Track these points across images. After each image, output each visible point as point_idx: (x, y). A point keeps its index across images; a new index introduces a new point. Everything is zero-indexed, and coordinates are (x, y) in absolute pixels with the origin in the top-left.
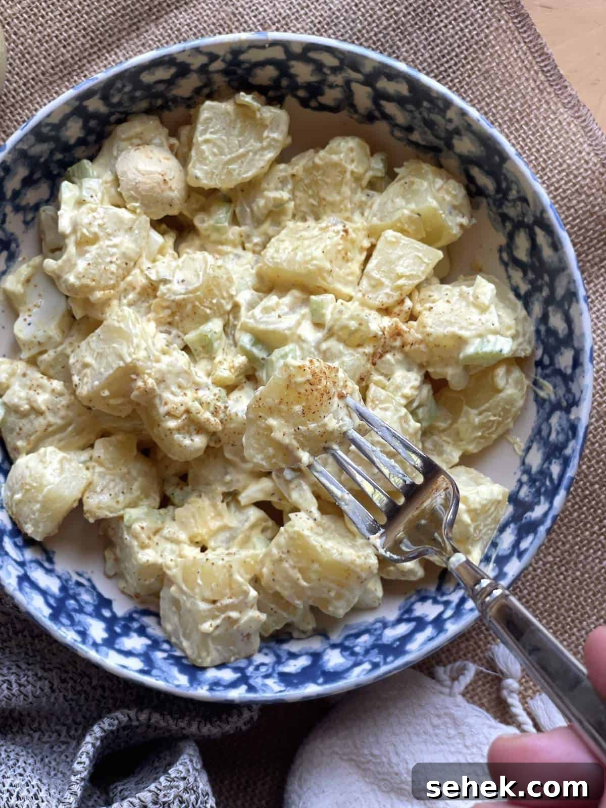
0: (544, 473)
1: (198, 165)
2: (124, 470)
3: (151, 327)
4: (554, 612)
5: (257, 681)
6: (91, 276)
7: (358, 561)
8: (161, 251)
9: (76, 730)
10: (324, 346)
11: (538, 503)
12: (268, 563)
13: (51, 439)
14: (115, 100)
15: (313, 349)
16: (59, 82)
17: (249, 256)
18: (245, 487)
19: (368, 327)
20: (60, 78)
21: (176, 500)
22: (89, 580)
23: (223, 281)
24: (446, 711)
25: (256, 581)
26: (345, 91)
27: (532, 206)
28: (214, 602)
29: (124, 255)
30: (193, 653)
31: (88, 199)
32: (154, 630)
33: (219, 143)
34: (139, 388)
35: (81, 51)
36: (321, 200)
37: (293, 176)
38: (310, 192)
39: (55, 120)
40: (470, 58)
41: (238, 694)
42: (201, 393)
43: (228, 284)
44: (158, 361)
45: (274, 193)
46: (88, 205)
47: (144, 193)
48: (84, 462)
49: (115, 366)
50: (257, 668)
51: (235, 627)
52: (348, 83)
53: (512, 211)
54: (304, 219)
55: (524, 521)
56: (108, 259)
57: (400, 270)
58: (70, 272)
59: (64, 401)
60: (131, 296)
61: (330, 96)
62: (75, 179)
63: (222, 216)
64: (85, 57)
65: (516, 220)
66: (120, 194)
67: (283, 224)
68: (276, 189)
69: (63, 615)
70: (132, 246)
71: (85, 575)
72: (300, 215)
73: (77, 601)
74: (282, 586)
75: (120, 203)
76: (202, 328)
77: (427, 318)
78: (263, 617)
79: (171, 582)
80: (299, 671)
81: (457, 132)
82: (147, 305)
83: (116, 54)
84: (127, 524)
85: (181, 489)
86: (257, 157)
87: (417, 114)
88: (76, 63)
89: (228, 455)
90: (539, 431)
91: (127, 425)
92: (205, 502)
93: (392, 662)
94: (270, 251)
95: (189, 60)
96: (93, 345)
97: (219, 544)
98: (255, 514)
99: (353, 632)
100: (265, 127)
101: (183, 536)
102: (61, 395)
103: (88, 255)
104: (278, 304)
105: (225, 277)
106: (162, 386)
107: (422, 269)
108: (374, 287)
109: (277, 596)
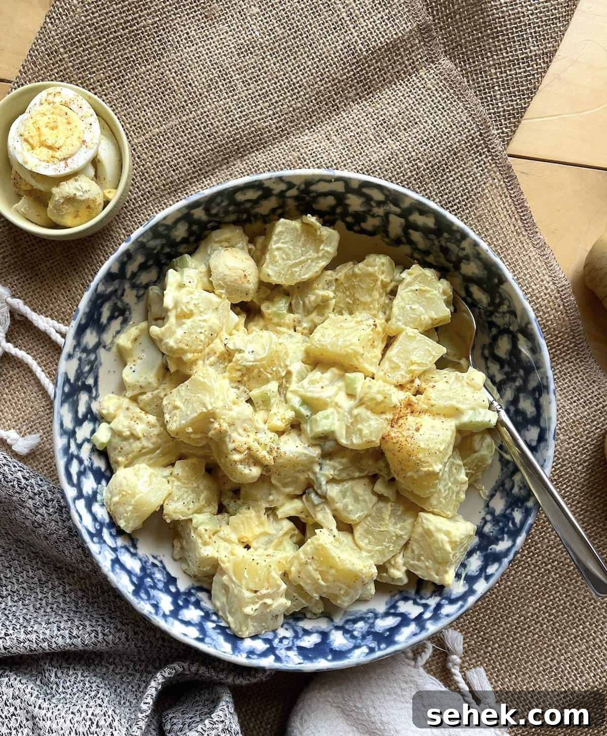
0: (506, 517)
1: (270, 266)
2: (195, 485)
3: (226, 383)
4: (488, 609)
5: (282, 653)
6: (185, 342)
7: (365, 571)
8: (236, 327)
9: (140, 666)
10: (356, 412)
11: (503, 539)
12: (296, 563)
13: (144, 458)
14: (214, 211)
15: (346, 414)
16: (167, 196)
17: (298, 337)
18: (282, 505)
19: (391, 400)
20: (169, 193)
21: (231, 510)
22: (161, 562)
23: (282, 354)
24: (412, 678)
25: (285, 575)
26: (383, 220)
27: (519, 319)
28: (256, 592)
29: (211, 328)
30: (236, 627)
31: (188, 284)
32: (206, 604)
33: (287, 250)
34: (215, 429)
35: (185, 175)
36: (356, 300)
37: (336, 280)
38: (348, 293)
39: (169, 222)
40: (469, 205)
41: (268, 662)
42: (259, 436)
43: (285, 357)
44: (230, 410)
45: (321, 292)
46: (187, 289)
47: (229, 283)
48: (165, 477)
49: (199, 411)
50: (281, 641)
51: (268, 610)
52: (387, 214)
53: (499, 320)
54: (341, 313)
55: (489, 551)
56: (199, 330)
57: (414, 358)
58: (170, 337)
59: (156, 431)
60: (213, 359)
61: (370, 223)
62: (179, 269)
63: (282, 305)
64: (188, 180)
65: (502, 327)
66: (211, 282)
67: (326, 315)
68: (323, 289)
69: (143, 591)
70: (217, 322)
71: (159, 558)
72: (338, 309)
73: (152, 578)
74: (305, 582)
75: (209, 289)
76: (263, 387)
77: (431, 393)
78: (289, 603)
79: (223, 572)
80: (312, 646)
81: (467, 258)
82: (223, 366)
83: (210, 179)
84: (195, 526)
85: (235, 502)
86: (314, 264)
87: (436, 242)
88: (181, 184)
89: (273, 481)
90: (503, 484)
91: (200, 453)
92: (252, 513)
93: (385, 649)
94: (317, 335)
95: (272, 186)
96: (183, 393)
97: (259, 545)
98: (287, 525)
99: (351, 617)
100: (322, 242)
101: (234, 537)
102: (154, 426)
103: (184, 326)
104: (321, 378)
105: (284, 351)
106: (232, 428)
107: (431, 359)
108: (392, 368)
109: (299, 588)
